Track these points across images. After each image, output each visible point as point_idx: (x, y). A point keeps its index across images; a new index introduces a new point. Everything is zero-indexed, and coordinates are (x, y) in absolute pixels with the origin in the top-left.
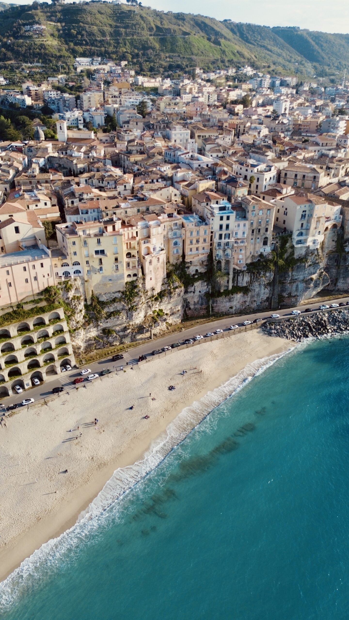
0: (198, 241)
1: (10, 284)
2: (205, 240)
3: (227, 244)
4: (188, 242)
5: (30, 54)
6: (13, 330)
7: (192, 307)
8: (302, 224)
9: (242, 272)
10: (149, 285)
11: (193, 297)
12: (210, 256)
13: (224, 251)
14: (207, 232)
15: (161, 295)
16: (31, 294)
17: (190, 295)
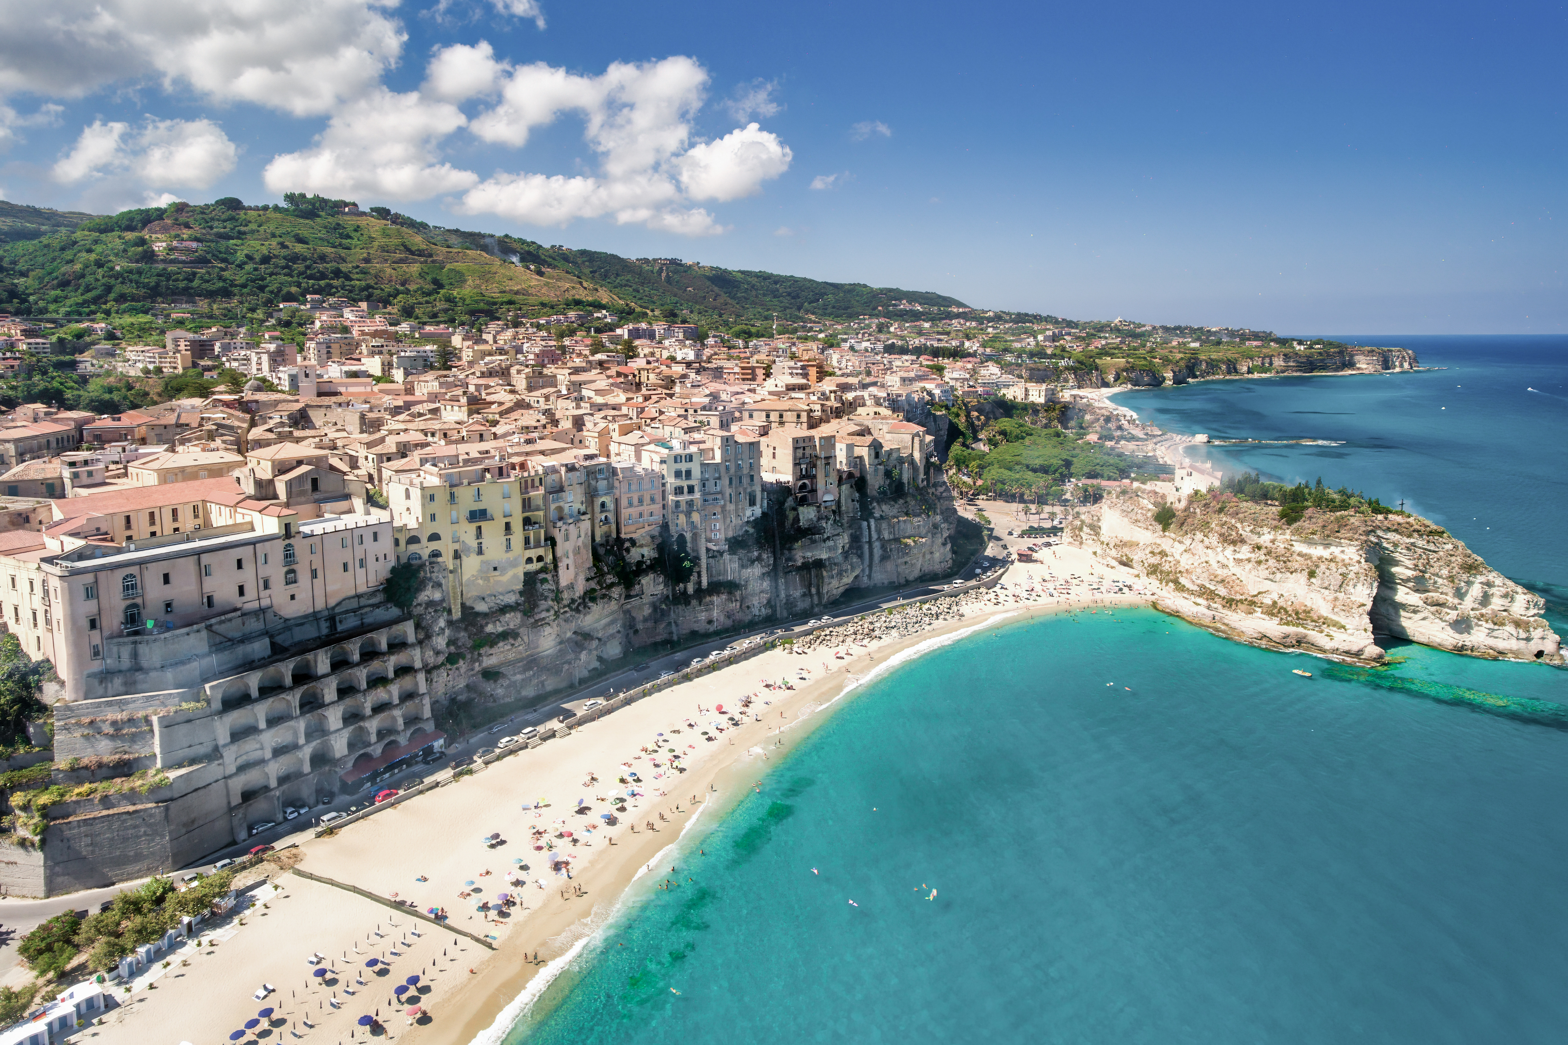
0: (641, 501)
1: (314, 574)
2: (652, 500)
3: (690, 503)
4: (624, 502)
6: (322, 662)
9: (721, 553)
10: (564, 579)
11: (640, 608)
12: (665, 526)
13: (688, 514)
14: (656, 483)
16: (353, 593)
17: (635, 602)
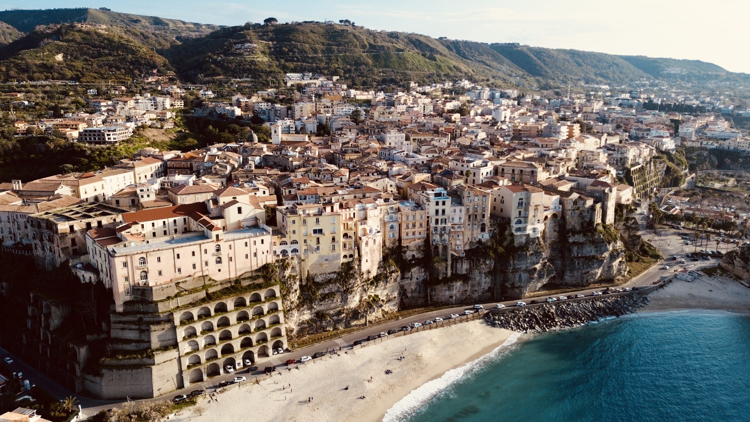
0: (414, 226)
1: (231, 259)
2: (421, 225)
3: (444, 229)
4: (404, 226)
5: (240, 70)
6: (230, 304)
7: (409, 295)
8: (520, 212)
9: (461, 258)
10: (365, 267)
11: (410, 284)
12: (427, 240)
13: (441, 235)
14: (423, 217)
15: (377, 279)
16: (250, 270)
17: (406, 282)
